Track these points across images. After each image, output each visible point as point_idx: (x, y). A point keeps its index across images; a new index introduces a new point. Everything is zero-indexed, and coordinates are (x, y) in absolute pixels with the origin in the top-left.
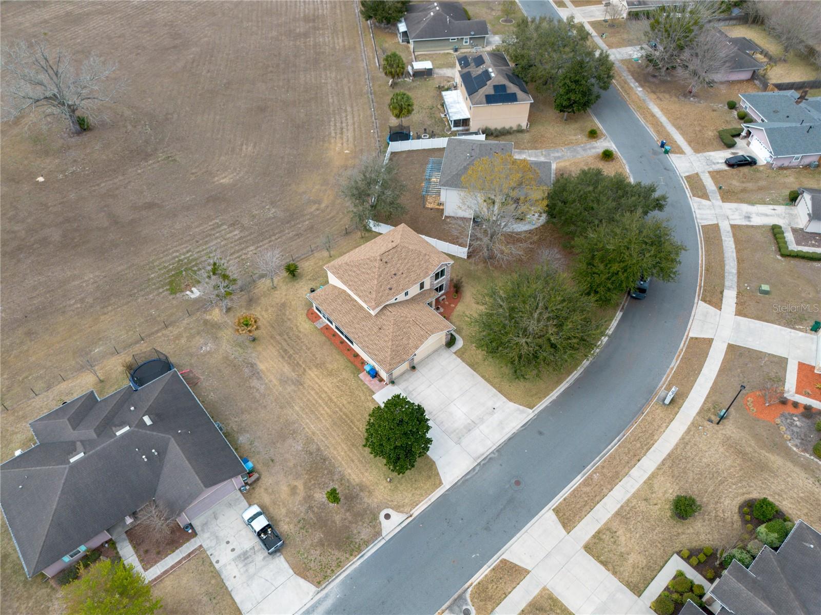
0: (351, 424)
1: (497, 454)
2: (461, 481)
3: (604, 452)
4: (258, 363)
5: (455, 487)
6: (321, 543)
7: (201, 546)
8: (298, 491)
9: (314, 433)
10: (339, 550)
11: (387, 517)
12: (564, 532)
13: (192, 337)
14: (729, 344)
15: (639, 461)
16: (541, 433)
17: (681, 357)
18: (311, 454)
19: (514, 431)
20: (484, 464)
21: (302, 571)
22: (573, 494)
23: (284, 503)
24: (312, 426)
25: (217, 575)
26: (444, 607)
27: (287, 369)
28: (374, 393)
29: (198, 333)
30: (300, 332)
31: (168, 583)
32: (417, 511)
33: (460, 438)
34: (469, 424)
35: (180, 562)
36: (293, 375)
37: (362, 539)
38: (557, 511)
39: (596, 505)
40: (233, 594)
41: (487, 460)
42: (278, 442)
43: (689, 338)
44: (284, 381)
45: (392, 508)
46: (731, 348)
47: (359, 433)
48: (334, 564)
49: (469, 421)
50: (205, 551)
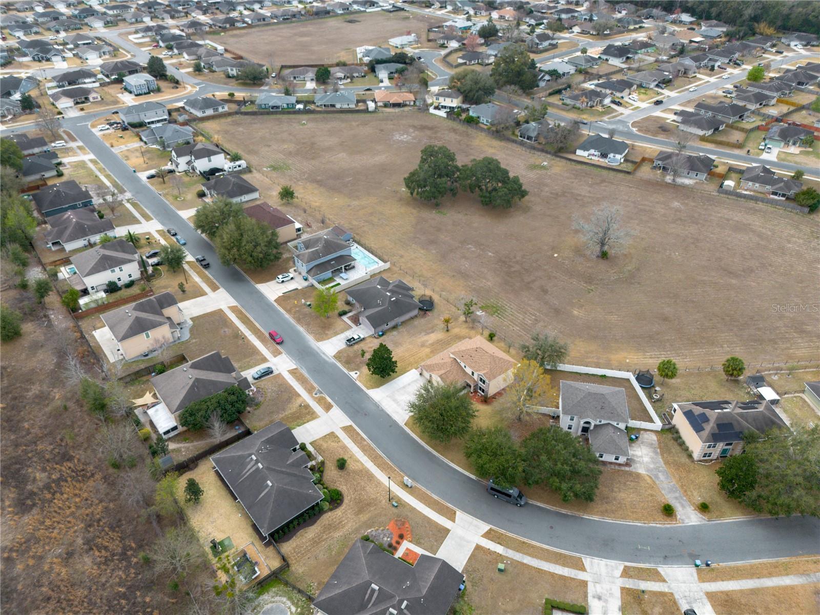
1: (381, 410)
2: (369, 396)
4: (434, 334)
5: (366, 394)
6: (349, 356)
7: (353, 328)
10: (345, 361)
11: (356, 374)
12: (341, 427)
14: (450, 530)
15: (371, 461)
19: (392, 417)
20: (376, 404)
21: (339, 352)
22: (357, 433)
25: (342, 333)
26: (319, 388)
27: (430, 342)
28: (416, 370)
31: (342, 323)
32: (358, 383)
35: (348, 324)
37: (348, 367)
38: (351, 426)
39: (351, 440)
40: (334, 337)
41: (378, 406)
43: (456, 510)
44: (424, 342)
45: (359, 375)
48: (341, 360)
50: (351, 329)
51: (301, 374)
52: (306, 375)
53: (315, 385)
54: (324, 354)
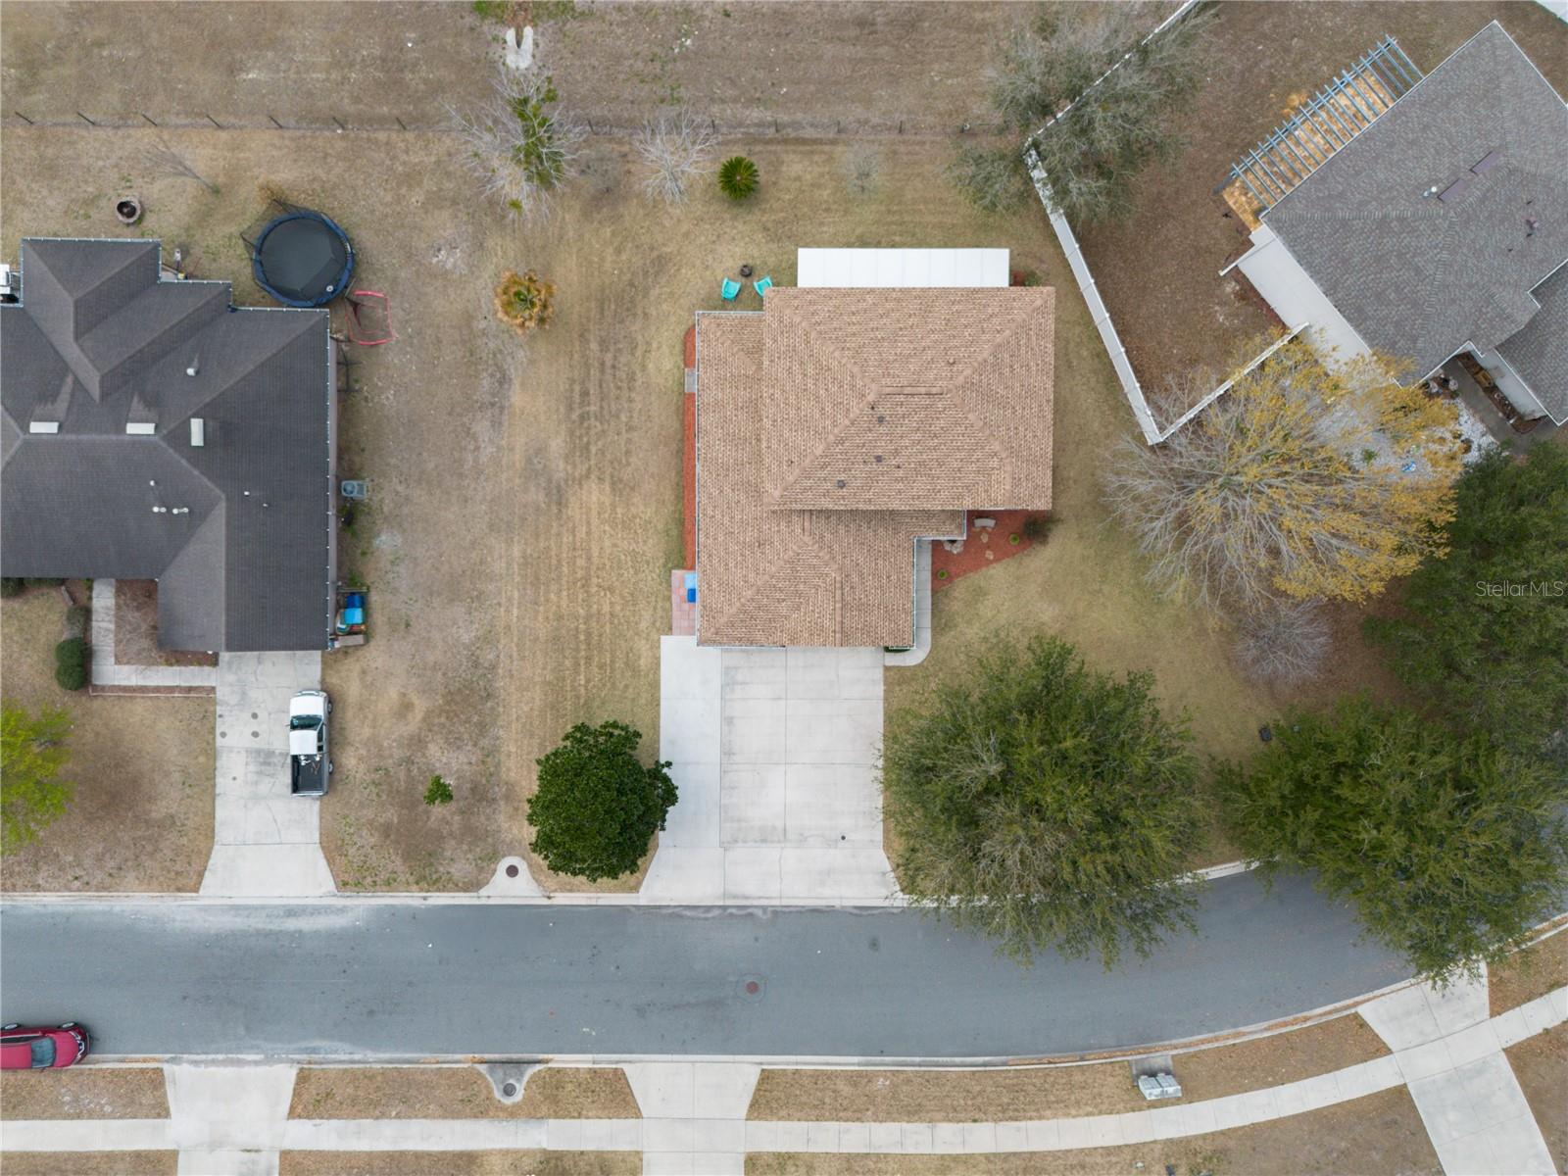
0: (582, 662)
1: (769, 915)
2: (670, 911)
3: (940, 1059)
4: (516, 386)
5: (652, 911)
6: (386, 830)
7: (213, 689)
8: (410, 717)
9: (508, 627)
10: (404, 861)
11: (512, 871)
12: (744, 1112)
13: (435, 201)
14: (1405, 1085)
15: (975, 1121)
16: (874, 944)
17: (1284, 1030)
18: (476, 665)
19: (837, 903)
20: (731, 915)
21: (333, 847)
22: (817, 1076)
23: (374, 720)
24: (515, 612)
25: (211, 753)
26: (487, 1056)
27: (557, 444)
28: (669, 630)
29: (454, 202)
30: (644, 368)
31: (139, 708)
32: (563, 899)
33: (736, 841)
34: (774, 828)
35: (171, 689)
36: (560, 468)
37: (448, 873)
38: (766, 1077)
39: (833, 1120)
40: (218, 802)
41: (743, 912)
42: (440, 594)
43: (1353, 1011)
44: (534, 469)
45: (530, 866)
46: (1400, 1096)
47: (583, 691)
48: (384, 875)
49: (779, 824)
50: (214, 702)
51: (353, 1077)
52: (375, 1058)
53: (461, 1061)
54: (291, 912)
